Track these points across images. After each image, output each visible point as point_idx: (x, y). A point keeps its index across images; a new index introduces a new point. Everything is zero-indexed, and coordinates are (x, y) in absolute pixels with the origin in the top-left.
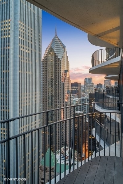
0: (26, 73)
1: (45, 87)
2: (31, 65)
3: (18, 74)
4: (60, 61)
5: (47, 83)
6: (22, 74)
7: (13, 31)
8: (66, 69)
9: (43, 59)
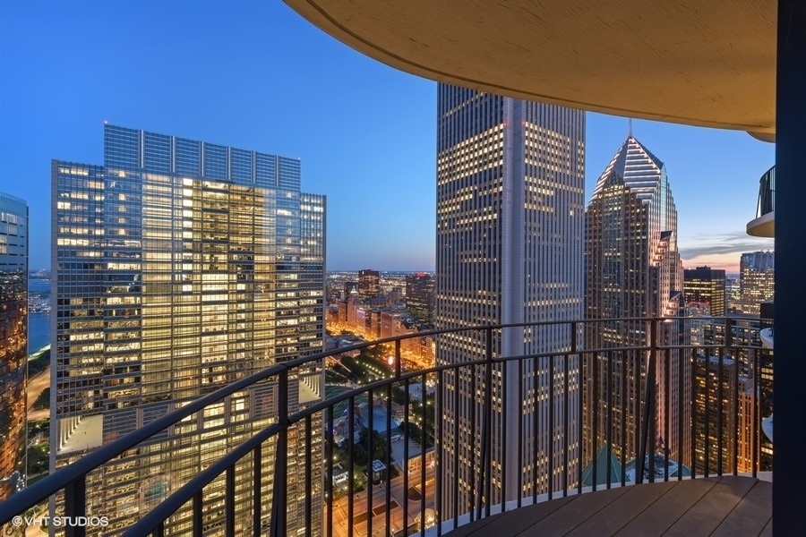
0: (537, 245)
1: (595, 280)
2: (554, 224)
3: (522, 247)
4: (646, 206)
5: (600, 268)
6: (532, 248)
7: (510, 149)
8: (663, 230)
9: (590, 207)
